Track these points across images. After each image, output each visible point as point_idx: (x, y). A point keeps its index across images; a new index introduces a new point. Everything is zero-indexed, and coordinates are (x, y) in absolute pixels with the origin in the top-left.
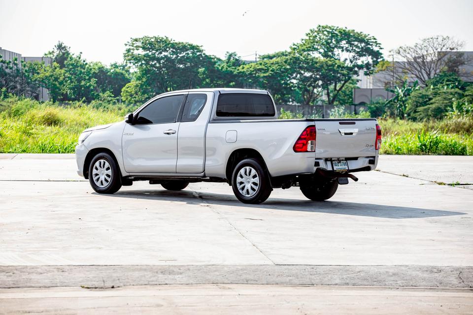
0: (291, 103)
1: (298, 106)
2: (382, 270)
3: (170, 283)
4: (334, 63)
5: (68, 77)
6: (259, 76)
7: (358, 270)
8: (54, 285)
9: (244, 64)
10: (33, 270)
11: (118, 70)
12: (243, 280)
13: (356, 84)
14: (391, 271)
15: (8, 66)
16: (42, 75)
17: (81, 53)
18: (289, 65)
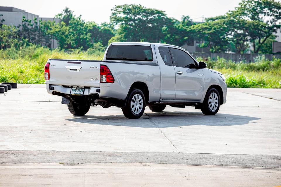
0: (228, 52)
1: (233, 54)
2: (246, 157)
3: (113, 162)
4: (258, 24)
5: (71, 32)
6: (205, 33)
7: (230, 157)
8: (43, 162)
9: (195, 24)
10: (31, 153)
11: (106, 27)
12: (158, 161)
13: (275, 39)
14: (252, 158)
15: (30, 24)
16: (53, 30)
17: (81, 15)
18: (226, 25)
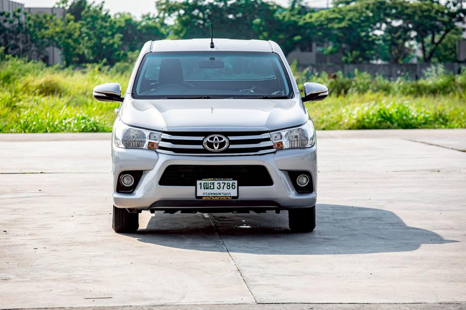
0: (375, 62)
1: (384, 65)
4: (431, 8)
5: (86, 33)
6: (332, 28)
9: (313, 11)
11: (150, 23)
13: (461, 34)
15: (8, 19)
16: (51, 30)
17: (103, 2)
18: (372, 11)
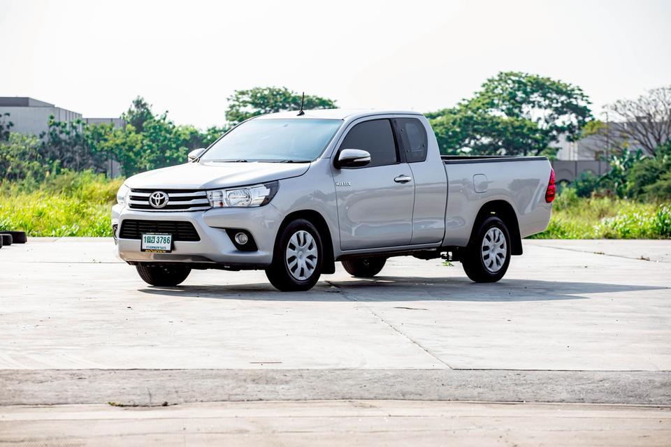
2: (641, 379)
3: (267, 397)
4: (523, 125)
5: (148, 146)
7: (599, 378)
8: (61, 401)
10: (29, 376)
11: (217, 136)
12: (396, 393)
13: (556, 154)
14: (658, 379)
15: (64, 130)
16: (111, 142)
17: (167, 112)
18: (459, 126)
